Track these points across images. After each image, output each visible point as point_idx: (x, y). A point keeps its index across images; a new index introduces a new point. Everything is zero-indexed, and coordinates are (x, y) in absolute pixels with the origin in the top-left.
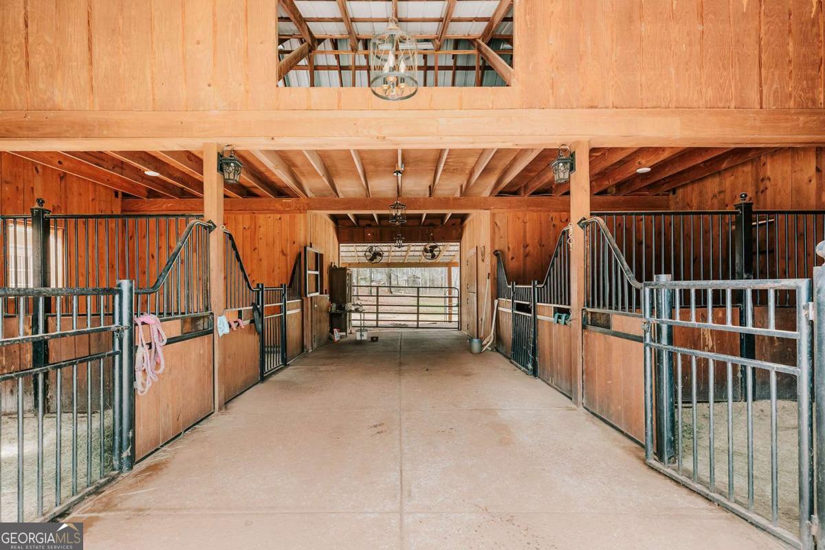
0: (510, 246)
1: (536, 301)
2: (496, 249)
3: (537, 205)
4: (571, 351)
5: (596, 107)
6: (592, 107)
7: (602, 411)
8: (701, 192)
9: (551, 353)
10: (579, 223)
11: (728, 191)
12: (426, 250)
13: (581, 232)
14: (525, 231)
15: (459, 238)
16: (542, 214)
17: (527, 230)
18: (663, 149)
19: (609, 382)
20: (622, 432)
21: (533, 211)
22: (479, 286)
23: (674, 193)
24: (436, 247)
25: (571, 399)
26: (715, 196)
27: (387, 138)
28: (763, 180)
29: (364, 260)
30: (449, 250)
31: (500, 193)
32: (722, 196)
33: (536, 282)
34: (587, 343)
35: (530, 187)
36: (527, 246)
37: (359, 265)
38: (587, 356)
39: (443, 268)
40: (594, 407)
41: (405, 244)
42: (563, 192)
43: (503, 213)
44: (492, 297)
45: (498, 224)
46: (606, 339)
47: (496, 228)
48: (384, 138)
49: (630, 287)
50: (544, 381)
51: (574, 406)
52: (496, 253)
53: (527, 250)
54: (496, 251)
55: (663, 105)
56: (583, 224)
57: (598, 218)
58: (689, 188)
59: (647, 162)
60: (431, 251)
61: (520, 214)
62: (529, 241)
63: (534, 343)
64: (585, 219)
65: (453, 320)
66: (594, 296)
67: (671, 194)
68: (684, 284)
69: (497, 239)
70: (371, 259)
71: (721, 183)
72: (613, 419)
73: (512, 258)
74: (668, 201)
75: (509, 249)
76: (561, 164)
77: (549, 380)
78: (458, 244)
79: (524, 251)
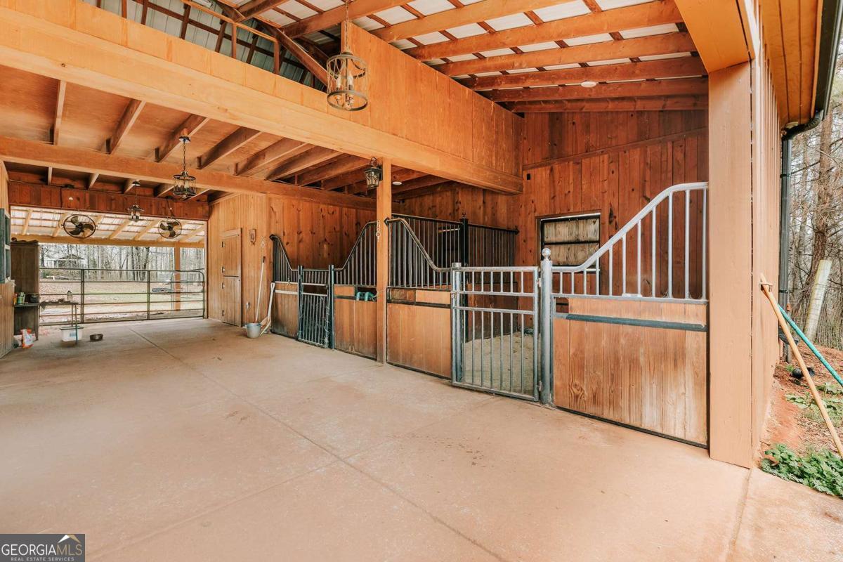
0: (285, 231)
1: (333, 282)
2: (273, 233)
3: (310, 196)
4: (376, 321)
5: (397, 135)
6: (394, 134)
7: (406, 362)
8: (421, 204)
9: (351, 325)
10: (385, 221)
11: (438, 206)
12: (162, 226)
13: (386, 228)
14: (299, 219)
15: (207, 217)
16: (313, 204)
17: (301, 218)
18: (413, 172)
19: (413, 339)
20: (424, 372)
21: (306, 201)
22: (244, 270)
23: (403, 202)
24: (177, 224)
25: (376, 360)
26: (430, 208)
27: (229, 111)
28: (457, 203)
29: (61, 233)
30: (191, 228)
31: (280, 179)
32: (434, 209)
33: (333, 266)
34: (391, 314)
35: (306, 179)
36: (301, 232)
37: (52, 239)
38: (391, 323)
39: (168, 249)
40: (398, 360)
41: (145, 218)
42: (333, 188)
43: (279, 199)
44: (268, 281)
45: (274, 209)
46: (410, 309)
47: (273, 214)
48: (226, 110)
49: (431, 270)
50: (343, 351)
51: (380, 364)
52: (273, 238)
53: (301, 235)
54: (272, 235)
55: (431, 145)
56: (388, 222)
57: (403, 220)
58: (414, 200)
59: (401, 178)
60: (170, 228)
61: (294, 202)
62: (302, 229)
63: (330, 319)
64: (388, 219)
65: (181, 309)
66: (398, 277)
67: (401, 202)
68: (468, 269)
69: (273, 224)
70: (74, 233)
71: (433, 201)
72: (416, 365)
73: (287, 243)
74: (399, 207)
75: (284, 234)
76: (373, 173)
77: (348, 349)
78: (205, 223)
79: (298, 238)
